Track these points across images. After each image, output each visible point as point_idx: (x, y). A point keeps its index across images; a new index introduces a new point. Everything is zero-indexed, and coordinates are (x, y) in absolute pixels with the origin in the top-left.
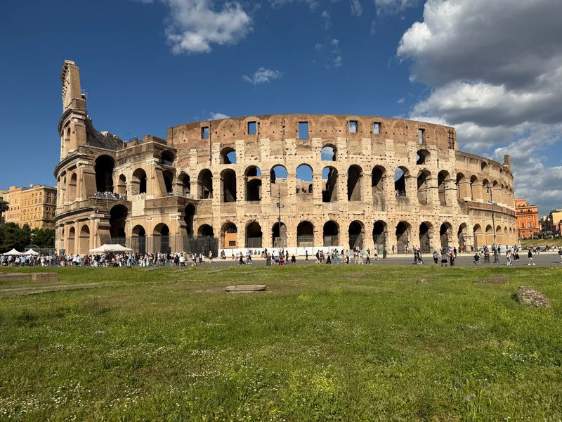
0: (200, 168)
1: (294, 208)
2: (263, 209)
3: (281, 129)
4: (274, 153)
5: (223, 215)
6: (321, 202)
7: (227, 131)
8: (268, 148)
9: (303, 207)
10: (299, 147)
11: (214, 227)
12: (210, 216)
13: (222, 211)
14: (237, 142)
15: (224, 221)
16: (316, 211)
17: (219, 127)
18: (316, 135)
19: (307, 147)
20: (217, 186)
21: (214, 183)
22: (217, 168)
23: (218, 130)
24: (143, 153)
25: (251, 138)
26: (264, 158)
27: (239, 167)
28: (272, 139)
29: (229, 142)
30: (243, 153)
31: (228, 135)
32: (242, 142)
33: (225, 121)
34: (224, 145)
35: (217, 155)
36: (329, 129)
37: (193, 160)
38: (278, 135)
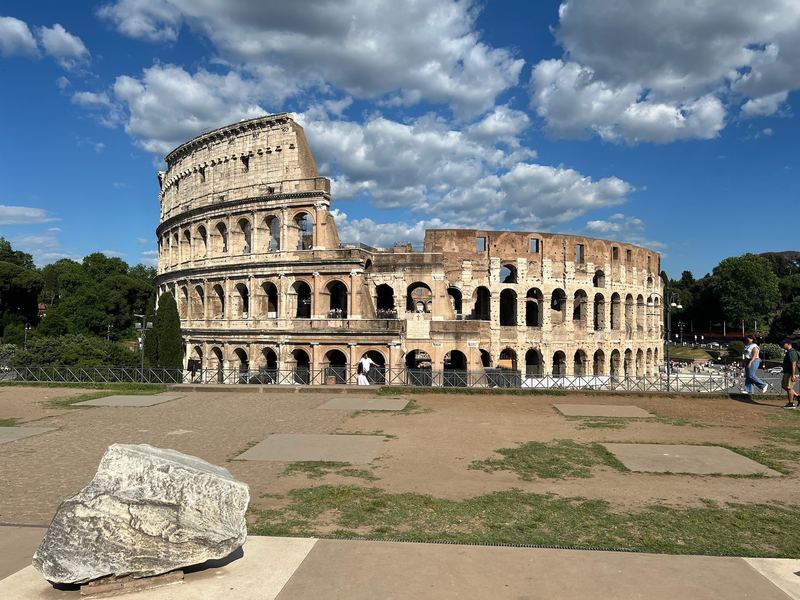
0: (475, 284)
1: (572, 336)
2: (544, 336)
3: (562, 250)
4: (555, 276)
5: (503, 340)
6: (593, 331)
7: (508, 246)
8: (550, 269)
9: (578, 335)
10: (577, 271)
11: (492, 353)
12: (488, 340)
13: (502, 336)
14: (519, 260)
15: (504, 347)
16: (589, 340)
17: (499, 241)
18: (590, 260)
19: (583, 272)
20: (495, 307)
21: (492, 303)
22: (496, 287)
23: (497, 244)
24: (428, 265)
25: (533, 258)
26: (546, 281)
27: (521, 288)
28: (554, 260)
29: (510, 258)
30: (525, 272)
31: (509, 250)
32: (524, 260)
33: (505, 234)
34: (504, 261)
35: (496, 272)
36: (600, 255)
37: (467, 275)
38: (559, 257)
